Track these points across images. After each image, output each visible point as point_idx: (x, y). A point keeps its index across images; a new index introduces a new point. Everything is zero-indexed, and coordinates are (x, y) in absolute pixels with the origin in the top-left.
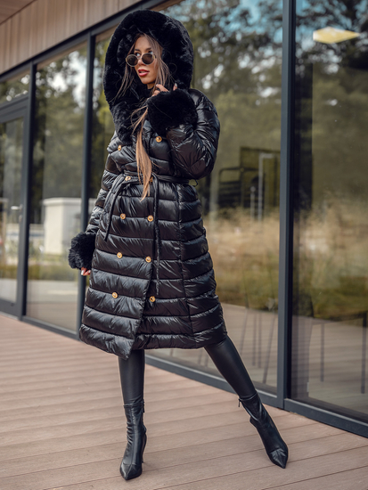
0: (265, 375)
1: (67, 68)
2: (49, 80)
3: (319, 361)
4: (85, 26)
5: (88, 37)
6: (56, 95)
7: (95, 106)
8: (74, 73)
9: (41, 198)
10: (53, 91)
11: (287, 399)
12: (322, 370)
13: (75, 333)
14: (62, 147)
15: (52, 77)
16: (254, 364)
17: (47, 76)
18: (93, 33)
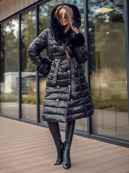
0: (84, 128)
1: (11, 24)
2: (4, 29)
3: (102, 123)
4: (18, 11)
5: (18, 14)
6: (7, 34)
7: (22, 37)
8: (13, 26)
9: (4, 72)
10: (6, 33)
11: (91, 135)
12: (103, 126)
13: (18, 118)
14: (10, 53)
15: (5, 28)
16: (80, 125)
17: (3, 27)
18: (21, 13)
